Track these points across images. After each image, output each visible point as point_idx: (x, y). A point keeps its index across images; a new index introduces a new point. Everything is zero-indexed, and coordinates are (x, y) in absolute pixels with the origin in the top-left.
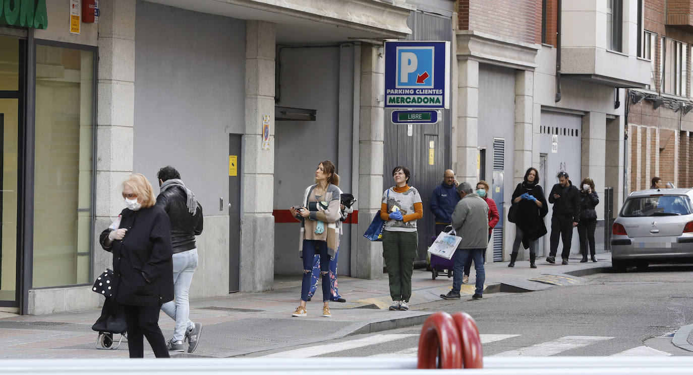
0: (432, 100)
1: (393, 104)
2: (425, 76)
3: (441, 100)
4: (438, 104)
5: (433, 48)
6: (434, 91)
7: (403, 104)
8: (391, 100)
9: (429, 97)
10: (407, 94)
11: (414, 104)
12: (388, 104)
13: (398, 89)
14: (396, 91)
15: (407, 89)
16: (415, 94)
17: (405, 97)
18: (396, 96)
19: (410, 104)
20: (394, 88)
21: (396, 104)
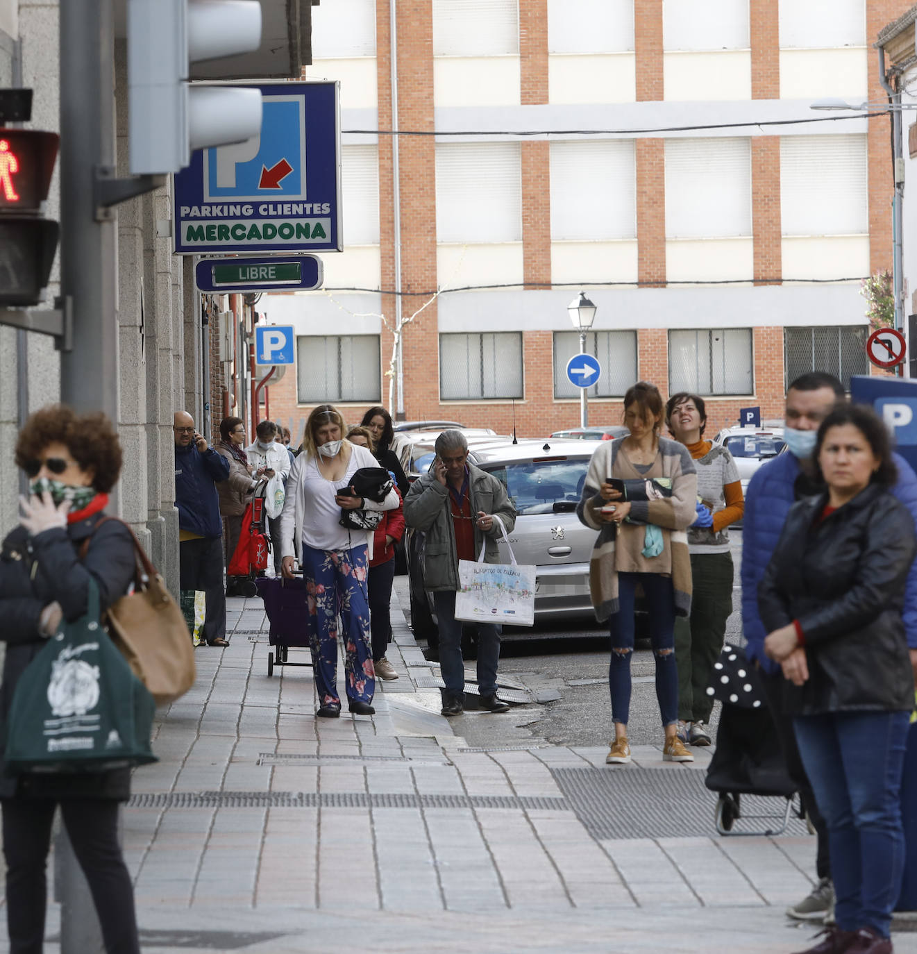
0: (303, 231)
1: (199, 243)
2: (283, 169)
3: (327, 230)
4: (319, 240)
5: (300, 99)
6: (308, 206)
7: (224, 242)
8: (192, 234)
9: (294, 222)
10: (235, 217)
11: (254, 241)
12: (184, 242)
13: (210, 205)
14: (205, 211)
15: (235, 204)
16: (256, 215)
17: (231, 224)
18: (205, 224)
19: (245, 242)
20: (200, 203)
21: (206, 243)
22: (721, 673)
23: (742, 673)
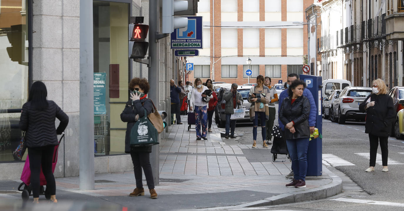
0: (196, 45)
1: (175, 47)
2: (192, 33)
3: (200, 45)
4: (198, 47)
5: (195, 19)
6: (197, 40)
7: (180, 47)
8: (174, 45)
9: (194, 43)
10: (183, 42)
11: (186, 47)
12: (173, 47)
13: (178, 40)
14: (177, 41)
15: (182, 39)
16: (187, 42)
17: (182, 43)
18: (177, 43)
19: (184, 47)
20: (176, 39)
21: (177, 47)
22: (274, 131)
23: (278, 131)
